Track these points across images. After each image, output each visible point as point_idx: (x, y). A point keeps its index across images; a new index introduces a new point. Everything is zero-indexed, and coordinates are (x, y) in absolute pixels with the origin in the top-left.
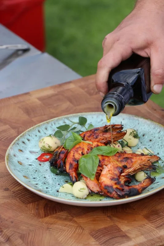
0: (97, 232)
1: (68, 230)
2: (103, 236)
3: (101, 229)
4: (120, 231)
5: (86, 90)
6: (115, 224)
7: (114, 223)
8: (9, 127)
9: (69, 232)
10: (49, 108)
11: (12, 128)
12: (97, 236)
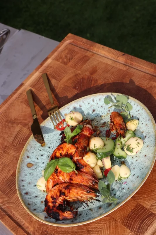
0: (128, 219)
1: (104, 226)
2: (134, 222)
3: (129, 214)
4: (145, 211)
5: (61, 60)
6: (138, 203)
7: (136, 201)
8: (21, 126)
9: (106, 229)
10: (42, 92)
11: (24, 126)
12: (129, 224)
